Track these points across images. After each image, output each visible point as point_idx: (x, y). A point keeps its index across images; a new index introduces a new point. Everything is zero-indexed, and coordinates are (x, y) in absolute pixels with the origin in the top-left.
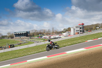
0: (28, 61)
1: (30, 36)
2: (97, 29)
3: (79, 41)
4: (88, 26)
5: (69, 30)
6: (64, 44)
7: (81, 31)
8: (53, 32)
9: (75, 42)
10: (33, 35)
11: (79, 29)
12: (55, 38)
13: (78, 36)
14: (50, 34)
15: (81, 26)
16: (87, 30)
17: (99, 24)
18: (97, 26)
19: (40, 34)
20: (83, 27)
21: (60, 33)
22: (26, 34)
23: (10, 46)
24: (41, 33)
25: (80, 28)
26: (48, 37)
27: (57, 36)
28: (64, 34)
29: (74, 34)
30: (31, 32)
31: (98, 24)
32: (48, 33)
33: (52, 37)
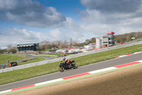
0: (36, 85)
1: (40, 50)
2: (132, 40)
3: (108, 57)
4: (120, 36)
5: (93, 41)
6: (87, 62)
7: (110, 43)
8: (71, 45)
9: (101, 58)
10: (44, 49)
11: (107, 40)
12: (74, 53)
14: (66, 47)
15: (110, 36)
16: (119, 42)
17: (136, 33)
18: (132, 35)
19: (52, 47)
20: (114, 38)
21: (81, 45)
22: (34, 48)
23: (12, 63)
24: (54, 46)
25: (109, 39)
26: (64, 51)
27: (77, 50)
28: (87, 47)
29: (101, 47)
30: (40, 45)
31: (133, 33)
32: (64, 47)
33: (70, 51)
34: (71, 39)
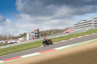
2: (51, 34)
3: (34, 46)
4: (43, 31)
5: (25, 35)
6: (20, 49)
7: (36, 36)
8: (9, 38)
9: (30, 47)
11: (34, 34)
12: (12, 43)
13: (33, 41)
14: (6, 39)
15: (36, 32)
16: (42, 36)
17: (54, 30)
18: (51, 31)
20: (38, 33)
21: (16, 38)
25: (36, 34)
26: (4, 42)
27: (13, 41)
28: (20, 39)
29: (30, 39)
32: (5, 39)
33: (8, 42)
34: (9, 34)
